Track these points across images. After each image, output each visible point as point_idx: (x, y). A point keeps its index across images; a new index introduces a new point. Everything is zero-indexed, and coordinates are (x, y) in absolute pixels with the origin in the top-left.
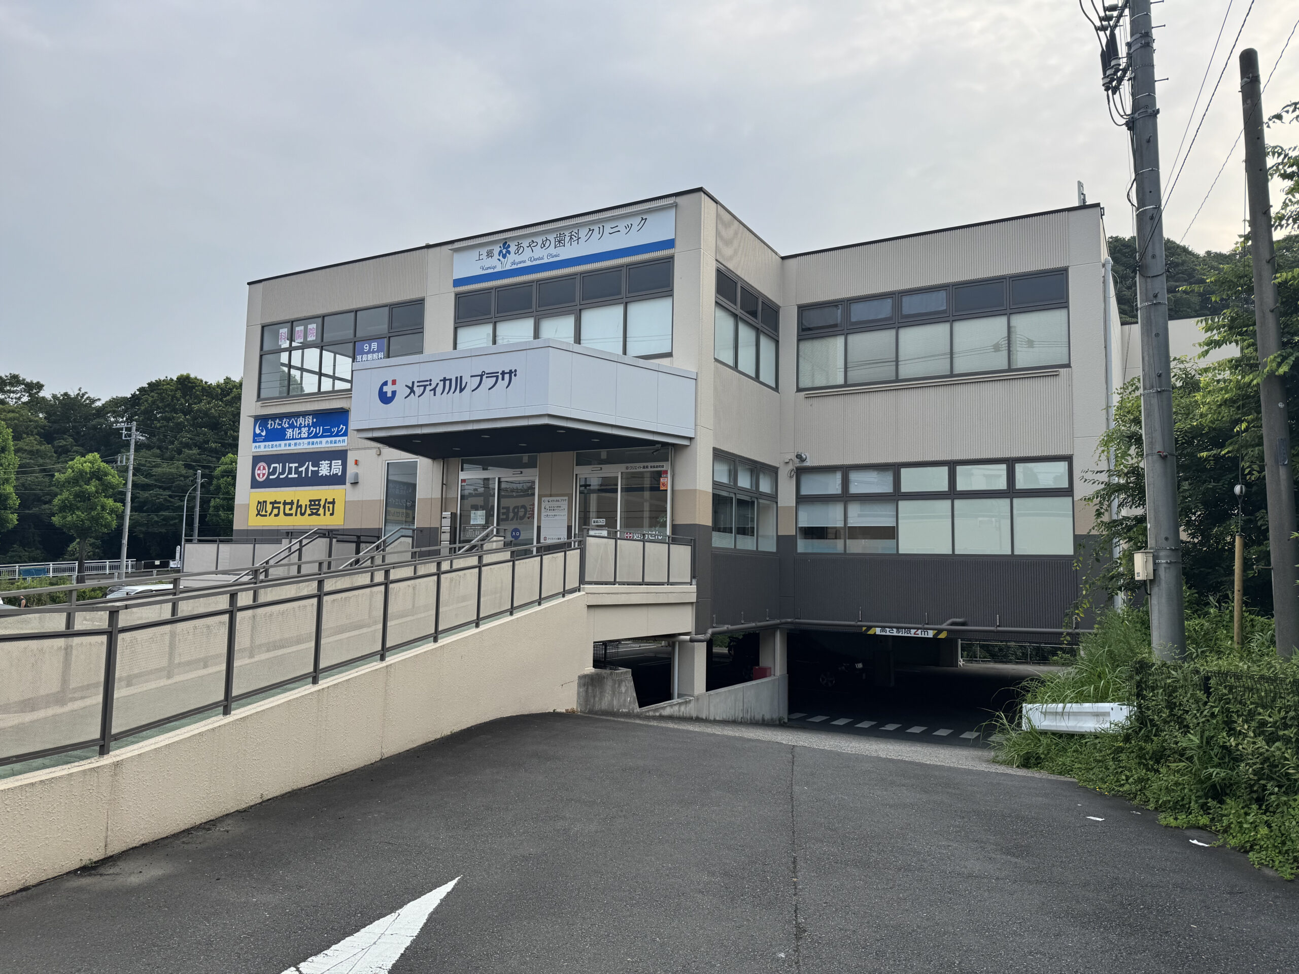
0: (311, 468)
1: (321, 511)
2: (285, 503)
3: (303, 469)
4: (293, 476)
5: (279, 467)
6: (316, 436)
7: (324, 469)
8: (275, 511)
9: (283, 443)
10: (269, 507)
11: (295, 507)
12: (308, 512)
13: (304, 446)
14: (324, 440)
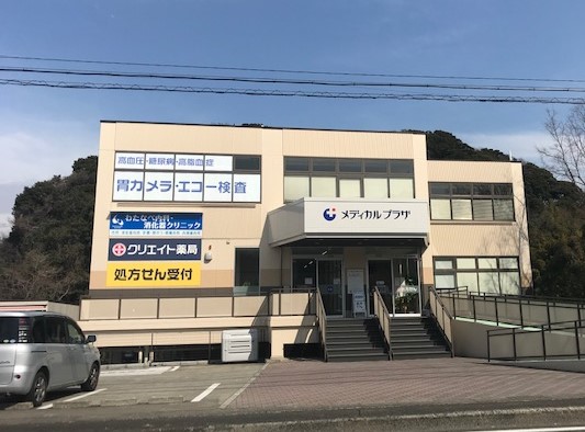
0: (169, 249)
1: (180, 276)
2: (144, 271)
3: (162, 249)
4: (152, 253)
5: (138, 247)
6: (173, 228)
7: (181, 249)
8: (136, 276)
9: (141, 231)
10: (128, 274)
11: (154, 274)
12: (167, 276)
13: (162, 234)
14: (181, 231)
